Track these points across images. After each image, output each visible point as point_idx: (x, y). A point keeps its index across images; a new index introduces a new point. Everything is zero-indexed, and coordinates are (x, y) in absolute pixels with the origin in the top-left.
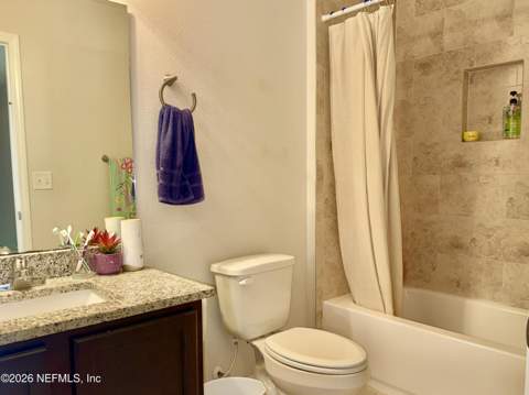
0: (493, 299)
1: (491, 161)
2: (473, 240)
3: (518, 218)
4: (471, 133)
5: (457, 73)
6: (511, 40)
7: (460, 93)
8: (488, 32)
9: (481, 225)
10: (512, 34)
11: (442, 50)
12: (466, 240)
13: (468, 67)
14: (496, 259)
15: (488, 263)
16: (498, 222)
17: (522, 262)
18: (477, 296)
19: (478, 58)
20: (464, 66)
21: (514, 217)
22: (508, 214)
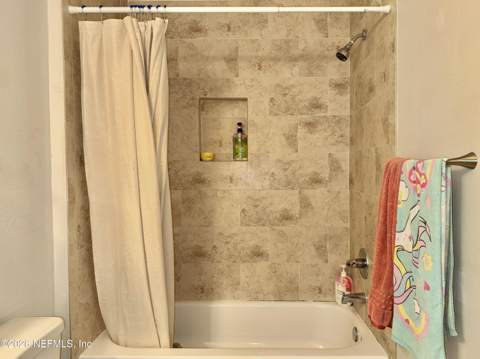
0: (234, 298)
1: (226, 178)
2: (214, 247)
3: (249, 225)
4: (207, 154)
5: (193, 99)
6: (237, 81)
7: (196, 117)
8: (218, 68)
9: (221, 234)
10: (237, 76)
11: (178, 75)
12: (208, 249)
13: (202, 96)
14: (234, 262)
15: (228, 267)
16: (234, 230)
17: (255, 262)
18: (220, 297)
19: (211, 90)
20: (199, 95)
21: (247, 225)
22: (242, 223)
